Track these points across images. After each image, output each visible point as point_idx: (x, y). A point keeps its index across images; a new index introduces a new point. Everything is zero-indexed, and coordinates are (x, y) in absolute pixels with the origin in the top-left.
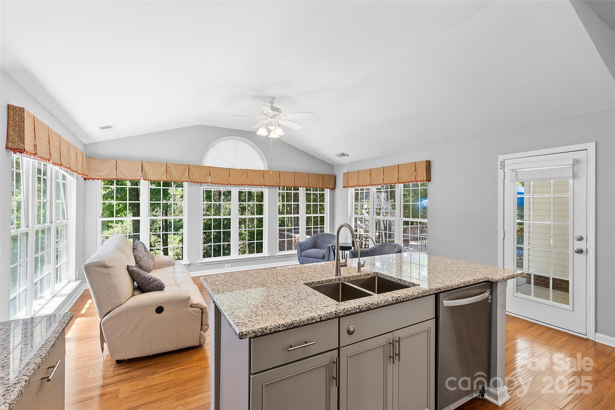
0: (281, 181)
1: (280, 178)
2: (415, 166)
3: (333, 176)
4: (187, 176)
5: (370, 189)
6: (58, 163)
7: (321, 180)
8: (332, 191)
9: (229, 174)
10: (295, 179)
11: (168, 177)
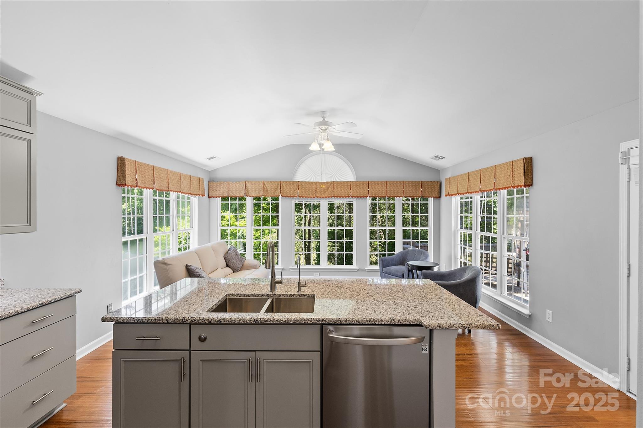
0: (369, 191)
1: (368, 189)
2: (512, 166)
3: (438, 182)
4: (279, 191)
5: (473, 198)
6: (166, 189)
7: (420, 188)
8: (437, 200)
9: (316, 187)
10: (386, 189)
11: (264, 193)
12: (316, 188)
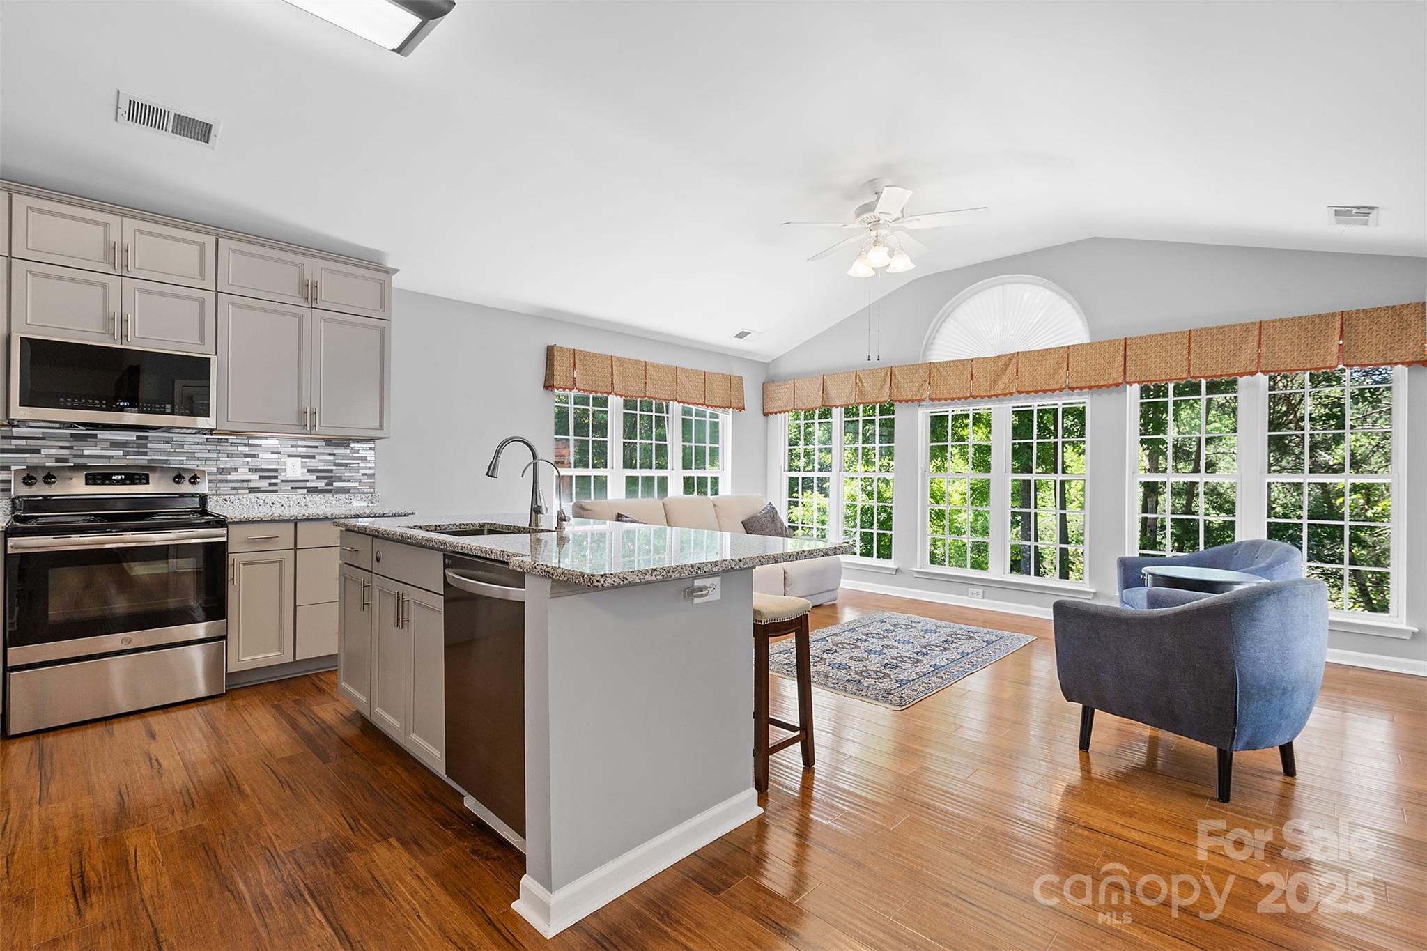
12: (972, 376)
